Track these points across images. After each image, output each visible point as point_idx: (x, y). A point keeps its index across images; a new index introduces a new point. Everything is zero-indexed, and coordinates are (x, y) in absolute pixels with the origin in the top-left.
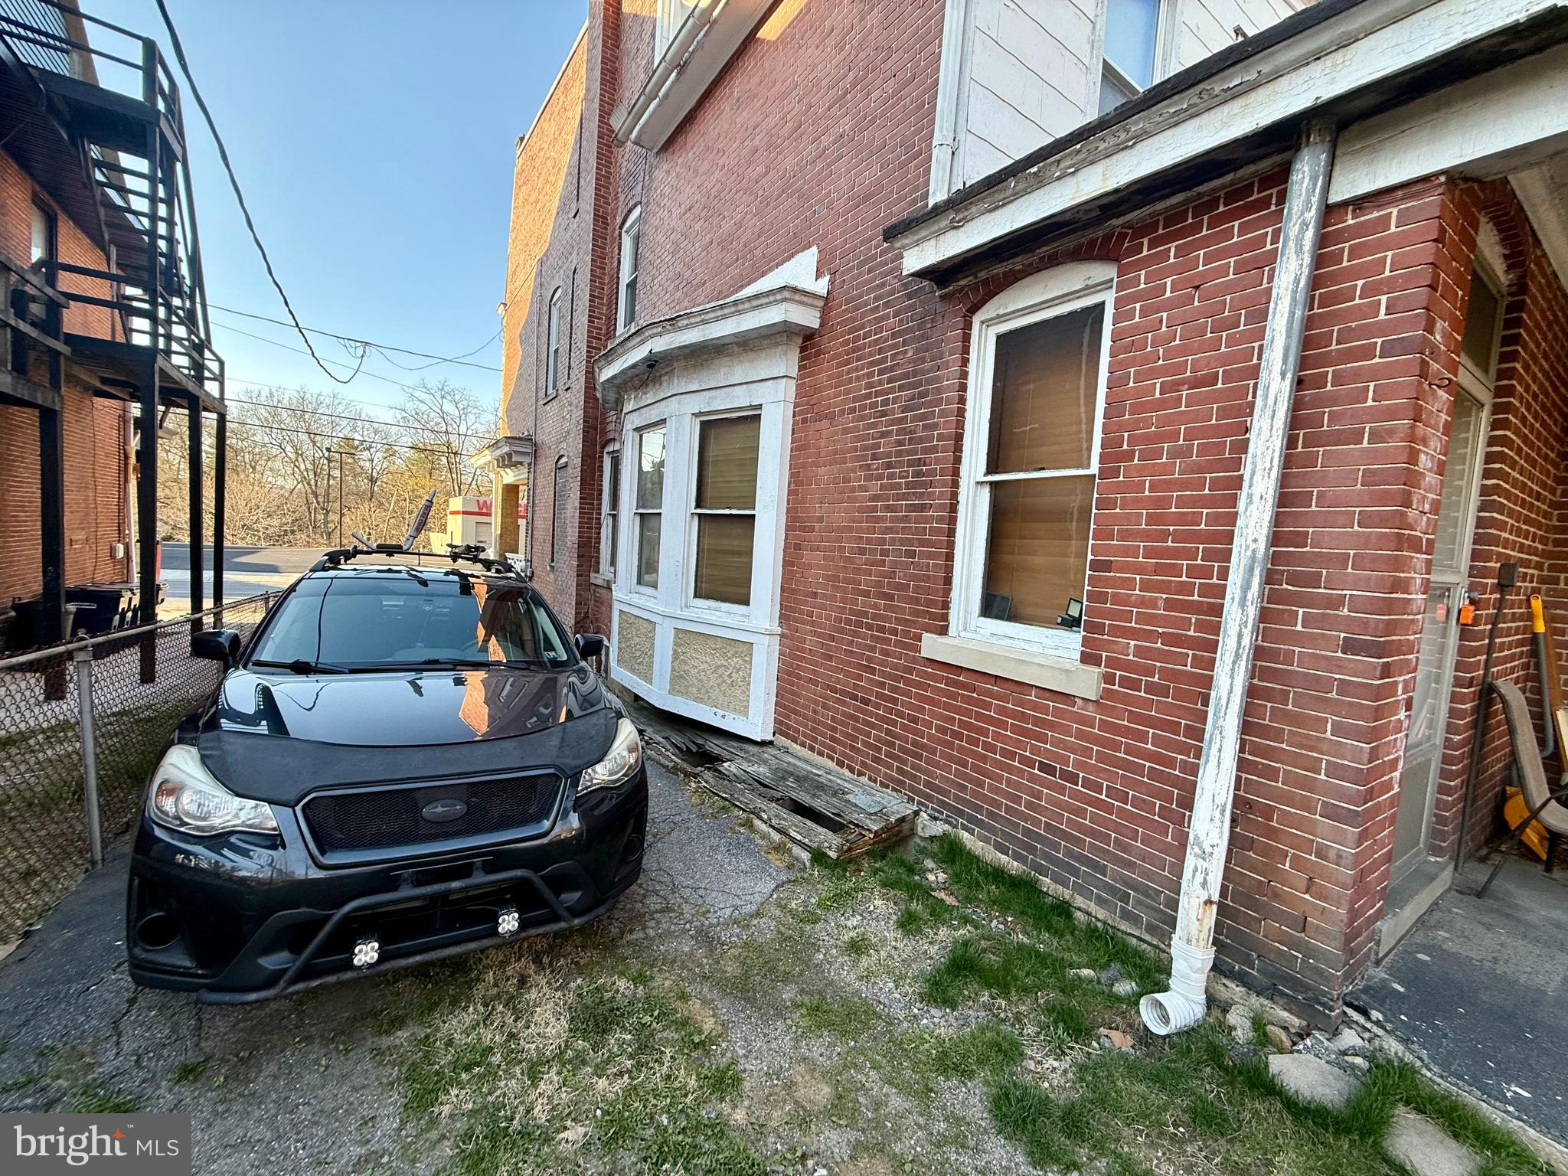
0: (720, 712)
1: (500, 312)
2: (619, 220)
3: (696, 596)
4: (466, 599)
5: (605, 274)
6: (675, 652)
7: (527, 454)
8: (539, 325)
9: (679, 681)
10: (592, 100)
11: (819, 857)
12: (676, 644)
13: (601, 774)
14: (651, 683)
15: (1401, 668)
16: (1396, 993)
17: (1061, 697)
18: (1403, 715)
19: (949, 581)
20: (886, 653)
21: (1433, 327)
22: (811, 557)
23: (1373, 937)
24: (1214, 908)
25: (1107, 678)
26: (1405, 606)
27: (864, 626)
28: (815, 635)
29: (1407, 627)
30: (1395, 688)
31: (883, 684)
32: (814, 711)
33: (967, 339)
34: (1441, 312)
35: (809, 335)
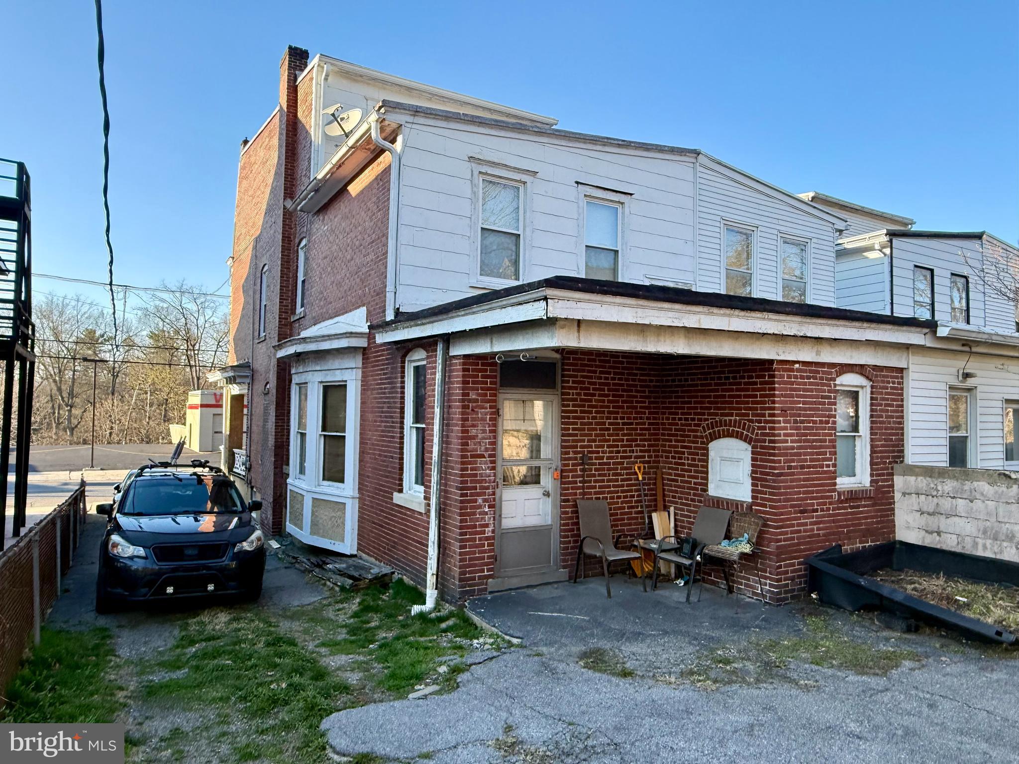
0: (333, 542)
1: (229, 263)
2: (297, 241)
3: (324, 479)
4: (200, 486)
5: (290, 272)
6: (312, 511)
7: (247, 377)
8: (255, 285)
9: (315, 528)
10: (281, 166)
11: (343, 589)
12: (313, 506)
13: (246, 546)
14: (302, 530)
15: (479, 495)
16: (486, 599)
17: (420, 514)
18: (487, 510)
19: (401, 469)
20: (386, 502)
21: (468, 395)
22: (367, 458)
23: (486, 584)
24: (435, 576)
25: (429, 505)
26: (476, 475)
27: (381, 490)
28: (369, 496)
29: (480, 482)
30: (476, 501)
31: (386, 517)
32: (369, 535)
33: (403, 367)
34: (473, 389)
35: (364, 349)
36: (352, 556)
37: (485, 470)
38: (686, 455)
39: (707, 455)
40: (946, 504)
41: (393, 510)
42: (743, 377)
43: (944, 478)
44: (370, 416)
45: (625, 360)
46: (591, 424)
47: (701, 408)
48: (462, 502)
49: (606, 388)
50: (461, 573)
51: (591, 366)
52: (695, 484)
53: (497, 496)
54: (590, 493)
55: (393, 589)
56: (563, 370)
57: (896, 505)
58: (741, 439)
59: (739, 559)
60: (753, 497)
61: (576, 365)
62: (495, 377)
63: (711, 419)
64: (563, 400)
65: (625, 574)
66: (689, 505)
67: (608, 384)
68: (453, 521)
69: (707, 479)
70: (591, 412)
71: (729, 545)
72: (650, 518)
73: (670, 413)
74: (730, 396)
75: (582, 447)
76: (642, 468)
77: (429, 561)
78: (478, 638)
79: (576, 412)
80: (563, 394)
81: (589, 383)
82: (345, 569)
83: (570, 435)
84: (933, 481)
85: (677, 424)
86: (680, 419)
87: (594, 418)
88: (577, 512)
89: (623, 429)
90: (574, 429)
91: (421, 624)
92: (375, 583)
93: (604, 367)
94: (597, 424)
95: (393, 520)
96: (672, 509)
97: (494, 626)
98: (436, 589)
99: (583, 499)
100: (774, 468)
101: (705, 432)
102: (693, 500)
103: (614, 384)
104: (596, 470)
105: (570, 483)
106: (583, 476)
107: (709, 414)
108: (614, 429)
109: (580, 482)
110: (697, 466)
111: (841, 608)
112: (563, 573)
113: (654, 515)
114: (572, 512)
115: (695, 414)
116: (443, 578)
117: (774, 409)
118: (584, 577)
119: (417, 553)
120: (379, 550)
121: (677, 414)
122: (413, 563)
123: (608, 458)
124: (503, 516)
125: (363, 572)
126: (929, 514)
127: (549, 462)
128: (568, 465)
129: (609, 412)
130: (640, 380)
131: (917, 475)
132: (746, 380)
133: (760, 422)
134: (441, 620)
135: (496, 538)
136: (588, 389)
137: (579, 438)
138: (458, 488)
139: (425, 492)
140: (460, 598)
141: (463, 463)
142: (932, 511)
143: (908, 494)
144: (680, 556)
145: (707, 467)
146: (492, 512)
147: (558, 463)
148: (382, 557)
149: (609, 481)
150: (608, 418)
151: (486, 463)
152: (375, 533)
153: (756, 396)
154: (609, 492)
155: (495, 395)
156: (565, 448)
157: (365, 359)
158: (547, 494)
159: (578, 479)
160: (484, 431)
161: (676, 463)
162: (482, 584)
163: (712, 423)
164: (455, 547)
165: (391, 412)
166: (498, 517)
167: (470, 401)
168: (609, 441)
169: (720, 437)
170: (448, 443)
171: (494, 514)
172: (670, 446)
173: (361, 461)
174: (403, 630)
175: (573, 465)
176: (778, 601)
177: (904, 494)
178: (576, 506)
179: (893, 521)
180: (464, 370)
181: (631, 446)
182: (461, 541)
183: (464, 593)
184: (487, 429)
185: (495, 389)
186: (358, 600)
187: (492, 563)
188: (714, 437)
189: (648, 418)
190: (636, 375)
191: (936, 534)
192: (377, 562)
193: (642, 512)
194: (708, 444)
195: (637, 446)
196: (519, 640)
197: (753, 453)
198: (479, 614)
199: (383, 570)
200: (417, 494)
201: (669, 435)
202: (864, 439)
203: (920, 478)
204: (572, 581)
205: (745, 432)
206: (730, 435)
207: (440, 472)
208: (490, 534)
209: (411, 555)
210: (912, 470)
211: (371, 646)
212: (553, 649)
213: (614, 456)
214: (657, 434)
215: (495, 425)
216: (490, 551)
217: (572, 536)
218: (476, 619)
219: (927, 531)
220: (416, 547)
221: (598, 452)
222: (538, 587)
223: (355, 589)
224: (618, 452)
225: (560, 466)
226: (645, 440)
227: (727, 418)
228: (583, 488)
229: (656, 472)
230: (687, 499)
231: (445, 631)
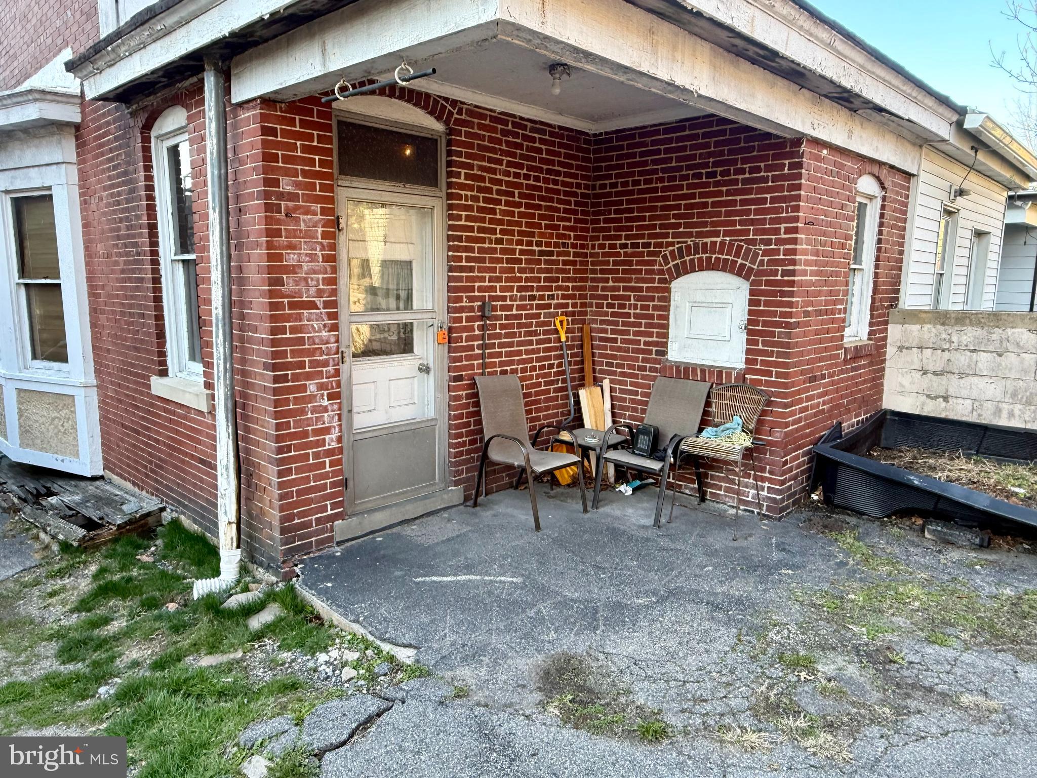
0: (60, 457)
3: (34, 358)
6: (20, 410)
9: (28, 437)
11: (66, 546)
12: (19, 403)
14: (8, 440)
15: (309, 376)
16: (332, 557)
17: (200, 413)
18: (325, 403)
19: (161, 335)
20: (142, 393)
21: (276, 183)
22: (103, 319)
23: (332, 530)
24: (234, 526)
25: (213, 397)
26: (301, 341)
27: (131, 373)
28: (112, 383)
29: (311, 352)
30: (304, 388)
31: (143, 418)
32: (118, 446)
33: (147, 150)
34: (287, 173)
35: (77, 127)
36: (94, 479)
37: (320, 331)
38: (632, 302)
39: (667, 299)
40: (962, 360)
41: (152, 405)
42: (742, 171)
43: (964, 324)
44: (100, 247)
45: (543, 147)
46: (494, 251)
47: (662, 226)
48: (276, 392)
49: (516, 192)
50: (283, 520)
51: (494, 151)
52: (646, 343)
53: (344, 377)
54: (493, 365)
55: (163, 536)
56: (449, 153)
57: (888, 365)
58: (731, 272)
59: (743, 459)
60: (748, 361)
61: (471, 146)
62: (329, 152)
63: (678, 242)
64: (450, 207)
65: (542, 482)
66: (636, 376)
67: (518, 186)
68: (263, 426)
69: (666, 336)
70: (493, 232)
71: (716, 436)
72: (576, 396)
73: (606, 238)
74: (714, 204)
75: (481, 289)
76: (565, 323)
77: (220, 501)
78: (325, 649)
79: (471, 229)
80: (450, 196)
81: (492, 181)
82: (78, 504)
83: (462, 269)
84: (945, 330)
85: (619, 254)
86: (624, 246)
87: (499, 241)
88: (476, 395)
89: (539, 262)
90: (468, 259)
91: (211, 621)
92: (128, 531)
93: (513, 155)
94: (503, 251)
95: (155, 424)
96: (606, 383)
97: (356, 621)
98: (238, 547)
99: (483, 374)
100: (790, 315)
101: (667, 263)
102: (641, 368)
103: (528, 187)
104: (502, 327)
105: (465, 349)
106: (482, 337)
107: (675, 236)
108: (528, 262)
109: (479, 347)
110: (651, 317)
111: (864, 514)
112: (456, 493)
113: (582, 393)
114: (468, 396)
115: (651, 236)
116: (249, 525)
117: (796, 220)
118: (486, 495)
119: (202, 480)
120: (137, 470)
121: (619, 238)
122: (195, 494)
123: (519, 308)
124: (355, 410)
125: (108, 510)
126: (935, 374)
127: (429, 315)
128: (460, 320)
129: (521, 233)
130: (564, 184)
131: (922, 322)
132: (747, 175)
133: (768, 242)
134: (250, 610)
135: (345, 452)
136: (490, 190)
137: (476, 274)
138: (266, 366)
139: (206, 374)
140: (284, 562)
141: (273, 318)
142: (940, 369)
143: (907, 348)
144: (633, 453)
145: (666, 318)
146: (336, 407)
147: (442, 317)
148: (143, 481)
149: (520, 344)
150: (520, 243)
151: (319, 318)
152: (129, 443)
153: (764, 200)
154: (520, 362)
155: (331, 189)
156: (454, 291)
157: (81, 145)
158: (425, 369)
159: (476, 343)
160: (313, 258)
161: (614, 314)
162: (323, 531)
163: (680, 249)
164: (270, 473)
165: (134, 236)
166: (345, 414)
167: (281, 196)
168: (520, 279)
169: (693, 270)
170: (242, 281)
171: (340, 409)
172: (604, 289)
173: (94, 325)
174: (176, 638)
175: (468, 319)
176: (778, 511)
177: (901, 349)
178: (473, 385)
179: (882, 384)
180: (265, 131)
181: (549, 288)
182: (280, 462)
183: (290, 552)
184: (320, 254)
185: (329, 176)
186: (93, 568)
187: (339, 494)
188: (682, 270)
189: (574, 246)
190: (558, 173)
191: (941, 400)
192: (136, 490)
193: (564, 389)
194: (670, 282)
195: (558, 288)
196: (411, 652)
197: (752, 292)
198: (323, 594)
199: (144, 505)
200: (194, 378)
201: (603, 271)
202: (866, 276)
203: (926, 327)
204: (471, 503)
205: (740, 261)
206: (711, 266)
207: (230, 337)
208: (334, 445)
209: (190, 483)
210: (913, 316)
211: (102, 690)
212: (483, 672)
213: (527, 305)
214: (585, 271)
215: (333, 247)
216: (335, 474)
217: (468, 434)
218: (321, 606)
219: (928, 396)
220: (199, 469)
221: (504, 298)
222: (417, 521)
223: (87, 547)
224: (533, 298)
225: (447, 322)
226: (568, 280)
227: (708, 240)
228: (482, 356)
229: (582, 328)
230: (631, 367)
231: (259, 636)
